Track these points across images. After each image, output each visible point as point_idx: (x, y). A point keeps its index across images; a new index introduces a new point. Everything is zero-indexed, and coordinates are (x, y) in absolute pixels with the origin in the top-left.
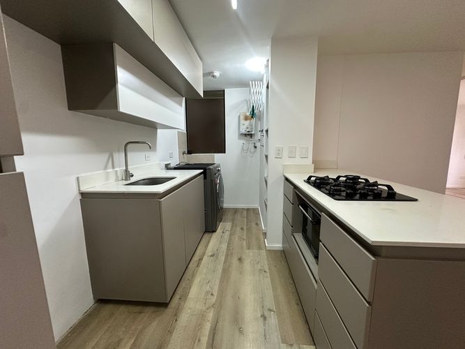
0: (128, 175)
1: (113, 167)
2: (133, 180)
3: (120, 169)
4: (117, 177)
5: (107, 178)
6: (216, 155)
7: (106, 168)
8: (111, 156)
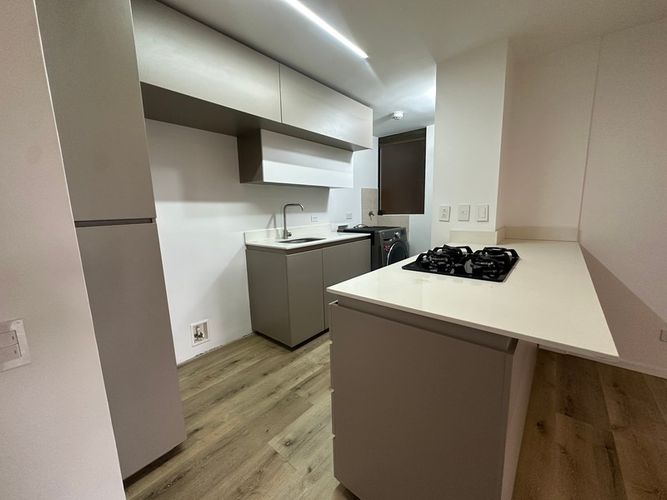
0: (286, 234)
1: (275, 227)
2: (290, 238)
3: (280, 229)
4: (278, 235)
5: (268, 236)
6: (411, 215)
7: (268, 227)
8: (274, 217)
